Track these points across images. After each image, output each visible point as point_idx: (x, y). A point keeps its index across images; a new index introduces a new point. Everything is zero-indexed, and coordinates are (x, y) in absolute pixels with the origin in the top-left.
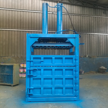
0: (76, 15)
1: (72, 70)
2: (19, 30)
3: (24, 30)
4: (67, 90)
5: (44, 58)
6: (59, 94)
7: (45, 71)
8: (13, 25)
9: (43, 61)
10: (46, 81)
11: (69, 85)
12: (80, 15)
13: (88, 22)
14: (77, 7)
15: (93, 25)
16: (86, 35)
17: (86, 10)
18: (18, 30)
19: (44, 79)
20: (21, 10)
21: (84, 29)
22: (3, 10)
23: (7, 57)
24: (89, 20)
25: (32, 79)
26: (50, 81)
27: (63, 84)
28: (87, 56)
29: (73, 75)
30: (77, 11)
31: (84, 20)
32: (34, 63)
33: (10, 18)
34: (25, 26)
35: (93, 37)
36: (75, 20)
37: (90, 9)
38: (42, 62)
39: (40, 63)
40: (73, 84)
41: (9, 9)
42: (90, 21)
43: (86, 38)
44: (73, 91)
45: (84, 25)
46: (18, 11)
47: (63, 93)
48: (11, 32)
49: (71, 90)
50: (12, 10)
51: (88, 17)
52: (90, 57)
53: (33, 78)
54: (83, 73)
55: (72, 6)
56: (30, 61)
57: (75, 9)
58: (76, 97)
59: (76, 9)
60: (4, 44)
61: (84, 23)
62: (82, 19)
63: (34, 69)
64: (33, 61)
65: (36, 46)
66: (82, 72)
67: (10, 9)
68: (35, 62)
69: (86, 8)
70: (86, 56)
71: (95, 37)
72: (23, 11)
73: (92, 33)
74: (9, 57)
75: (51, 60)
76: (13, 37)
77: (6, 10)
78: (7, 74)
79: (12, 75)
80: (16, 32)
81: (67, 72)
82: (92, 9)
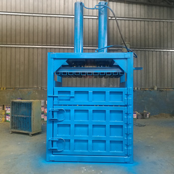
0: (137, 19)
1: (122, 112)
2: (45, 47)
3: (52, 47)
4: (113, 145)
5: (76, 92)
6: (99, 151)
7: (77, 114)
8: (36, 39)
9: (73, 97)
10: (78, 128)
11: (116, 137)
12: (144, 20)
13: (158, 31)
14: (138, 6)
15: (166, 35)
16: (154, 53)
17: (154, 12)
18: (43, 47)
19: (76, 126)
20: (47, 15)
21: (150, 42)
22: (20, 15)
23: (25, 89)
24: (160, 28)
25: (56, 125)
26: (85, 129)
27: (105, 135)
28: (156, 89)
29: (122, 120)
30: (138, 14)
31: (150, 27)
32: (60, 100)
33: (31, 28)
34: (53, 40)
35: (166, 56)
36: (135, 29)
37: (162, 9)
38: (71, 99)
39: (69, 100)
40: (122, 136)
41: (29, 15)
42: (162, 29)
43: (154, 59)
44: (122, 146)
45: (150, 37)
46: (42, 16)
47: (105, 150)
48: (31, 50)
49: (120, 145)
50: (34, 16)
51: (158, 23)
52: (160, 91)
53: (58, 123)
54: (148, 117)
55: (131, 5)
56: (53, 97)
57: (136, 10)
58: (128, 156)
59: (138, 11)
60: (22, 68)
61: (150, 32)
62: (146, 26)
63: (60, 110)
64: (57, 97)
65: (63, 73)
66: (146, 115)
67: (31, 15)
68: (61, 98)
69: (154, 8)
70: (153, 88)
71: (169, 57)
72: (51, 17)
73: (165, 50)
74: (29, 89)
75: (86, 95)
76: (35, 58)
77: (25, 16)
78: (23, 116)
79: (31, 118)
80: (40, 50)
81: (113, 114)
82: (165, 9)
